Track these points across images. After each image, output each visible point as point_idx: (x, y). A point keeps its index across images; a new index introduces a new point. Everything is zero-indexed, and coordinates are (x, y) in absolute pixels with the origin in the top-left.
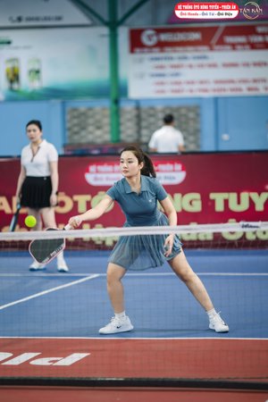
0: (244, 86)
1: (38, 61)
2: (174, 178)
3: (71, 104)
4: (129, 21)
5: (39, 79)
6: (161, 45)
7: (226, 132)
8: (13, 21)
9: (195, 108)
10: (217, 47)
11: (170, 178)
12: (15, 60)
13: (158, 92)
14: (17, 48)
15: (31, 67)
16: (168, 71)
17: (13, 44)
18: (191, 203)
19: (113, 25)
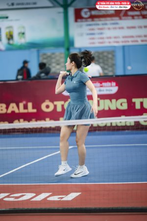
0: (139, 39)
1: (24, 27)
2: (111, 90)
3: (43, 51)
4: (74, 4)
5: (24, 37)
6: (92, 17)
7: (130, 65)
8: (9, 6)
9: (112, 52)
10: (123, 18)
11: (109, 90)
12: (11, 27)
13: (91, 43)
14: (11, 20)
15: (20, 31)
16: (96, 31)
17: (9, 19)
18: (121, 104)
19: (66, 7)
